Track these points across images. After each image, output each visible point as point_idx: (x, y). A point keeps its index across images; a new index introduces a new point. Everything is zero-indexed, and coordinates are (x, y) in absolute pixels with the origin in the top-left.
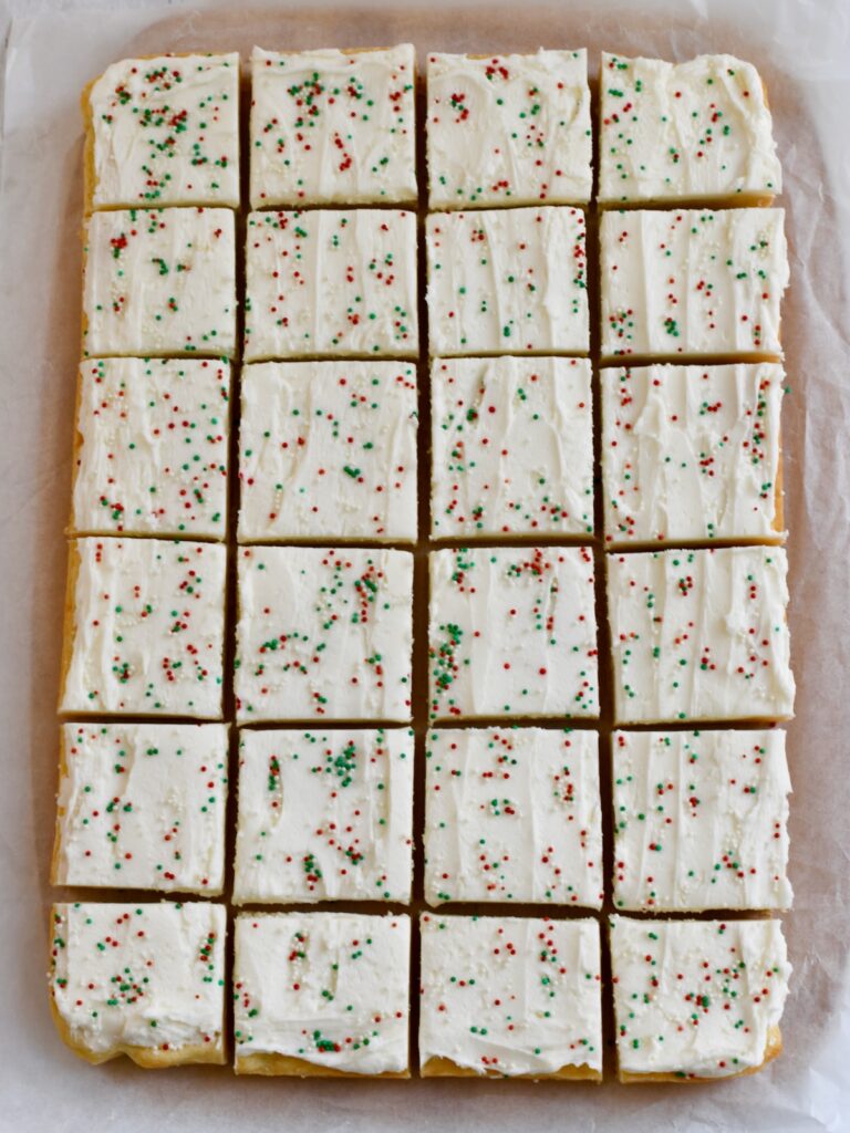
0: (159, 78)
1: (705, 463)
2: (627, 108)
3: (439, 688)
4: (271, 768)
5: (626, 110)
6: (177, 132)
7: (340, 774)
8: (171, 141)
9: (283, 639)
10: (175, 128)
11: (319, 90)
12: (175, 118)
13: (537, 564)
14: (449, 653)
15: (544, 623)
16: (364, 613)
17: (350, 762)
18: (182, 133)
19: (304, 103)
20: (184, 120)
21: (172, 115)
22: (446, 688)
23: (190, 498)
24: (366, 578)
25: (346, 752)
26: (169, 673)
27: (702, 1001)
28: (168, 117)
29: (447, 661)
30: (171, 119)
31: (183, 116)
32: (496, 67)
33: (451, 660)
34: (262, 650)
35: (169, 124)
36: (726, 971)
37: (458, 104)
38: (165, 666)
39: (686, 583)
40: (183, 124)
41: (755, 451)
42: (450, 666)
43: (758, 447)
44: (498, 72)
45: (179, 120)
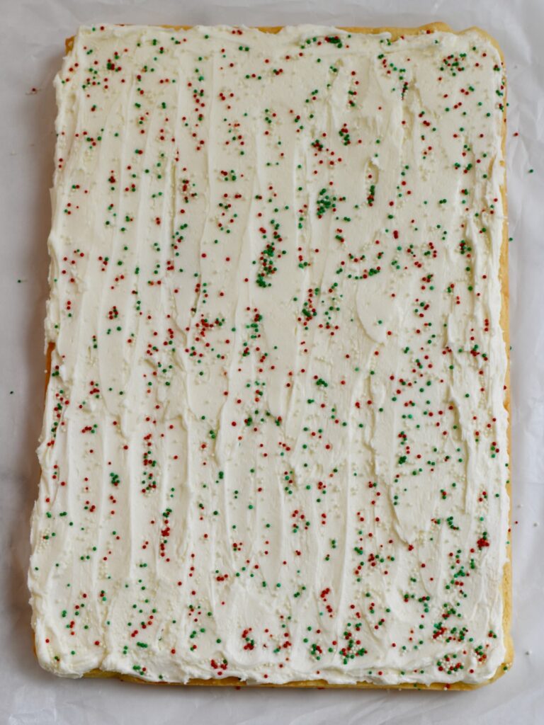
0: (454, 666)
1: (96, 391)
2: (134, 634)
3: (273, 246)
4: (373, 200)
5: (136, 632)
6: (440, 624)
7: (327, 198)
8: (445, 616)
9: (365, 277)
10: (442, 626)
11: (343, 652)
12: (442, 633)
13: (204, 327)
14: (265, 269)
15: (202, 289)
16: (311, 295)
17: (322, 205)
18: (437, 623)
19: (355, 641)
20: (435, 632)
21: (444, 635)
22: (268, 246)
23: (425, 363)
24: (309, 318)
25: (324, 211)
26: (432, 248)
27: (111, 67)
28: (448, 634)
29: (268, 263)
30: (445, 632)
31: (436, 635)
32: (220, 670)
33: (264, 264)
34: (379, 268)
35: (446, 629)
36: (94, 83)
37: (250, 642)
38: (435, 252)
39: (113, 314)
40: (437, 630)
41: (62, 399)
42: (265, 261)
43: (59, 402)
44: (219, 664)
45: (439, 631)
